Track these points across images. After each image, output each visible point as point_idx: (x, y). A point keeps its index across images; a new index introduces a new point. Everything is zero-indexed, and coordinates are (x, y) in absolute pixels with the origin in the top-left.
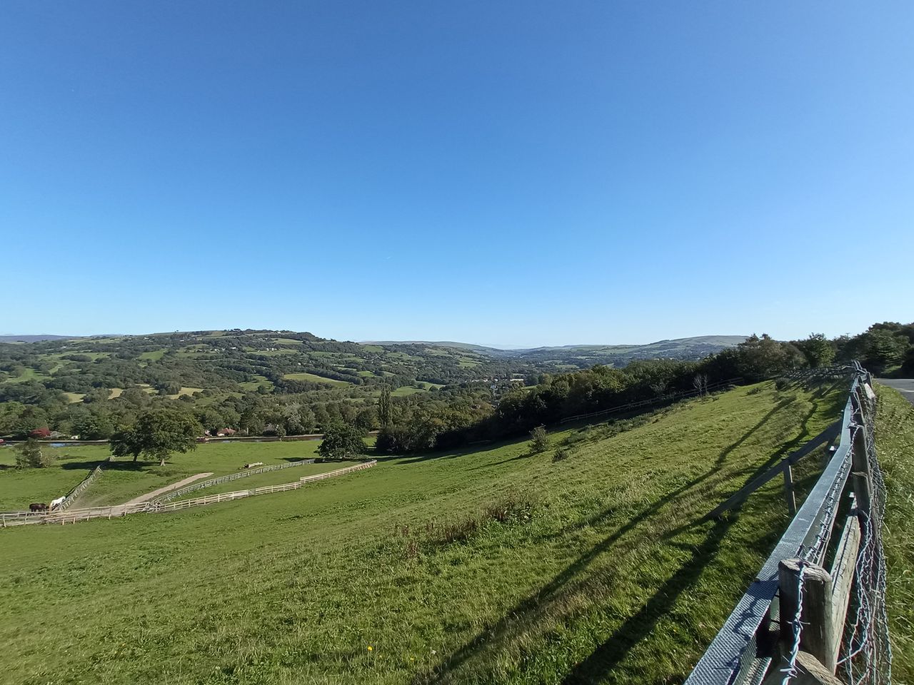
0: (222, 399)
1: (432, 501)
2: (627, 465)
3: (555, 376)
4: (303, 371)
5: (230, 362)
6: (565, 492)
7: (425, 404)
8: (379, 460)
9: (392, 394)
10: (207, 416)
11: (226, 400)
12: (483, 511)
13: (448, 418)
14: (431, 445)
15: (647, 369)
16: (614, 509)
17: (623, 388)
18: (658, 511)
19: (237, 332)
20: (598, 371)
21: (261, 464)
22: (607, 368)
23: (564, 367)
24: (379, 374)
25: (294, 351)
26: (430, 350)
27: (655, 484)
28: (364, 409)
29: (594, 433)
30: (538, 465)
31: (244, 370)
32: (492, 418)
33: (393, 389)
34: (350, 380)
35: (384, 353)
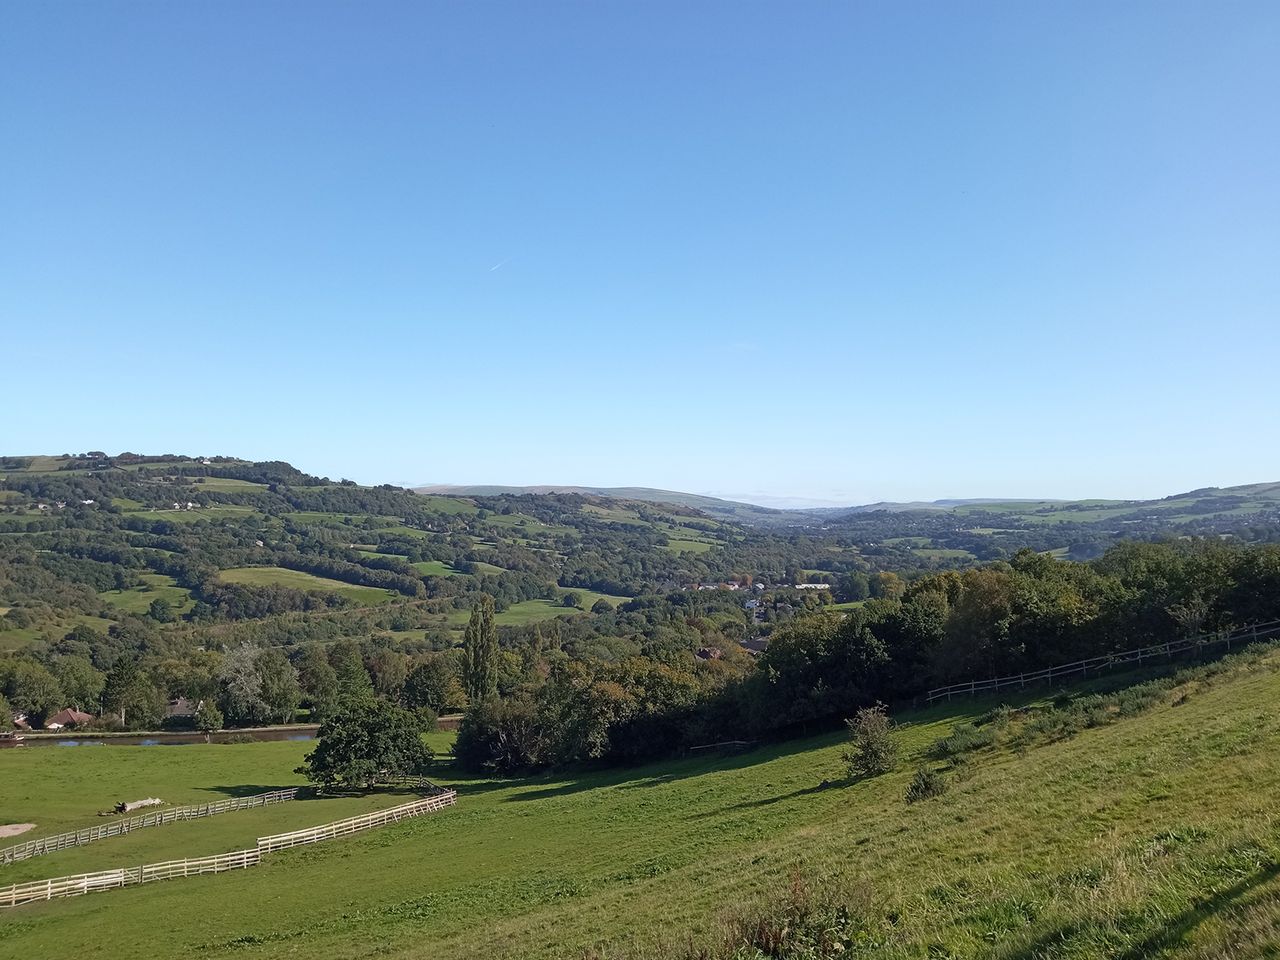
0: (59, 635)
1: (596, 900)
2: (1103, 815)
3: (913, 578)
4: (269, 562)
5: (78, 539)
6: (939, 882)
7: (580, 645)
8: (461, 791)
9: (498, 620)
10: (19, 676)
11: (70, 637)
12: (725, 928)
13: (639, 681)
14: (596, 753)
15: (1158, 565)
16: (1069, 931)
17: (1092, 612)
18: (1186, 937)
19: (97, 461)
20: (1026, 568)
21: (157, 801)
22: (1051, 560)
23: (935, 555)
24: (467, 570)
25: (245, 511)
26: (595, 509)
27: (1179, 868)
28: (426, 658)
29: (1017, 727)
30: (869, 810)
31: (115, 559)
32: (751, 682)
33: (499, 608)
34: (391, 585)
35: (480, 516)
